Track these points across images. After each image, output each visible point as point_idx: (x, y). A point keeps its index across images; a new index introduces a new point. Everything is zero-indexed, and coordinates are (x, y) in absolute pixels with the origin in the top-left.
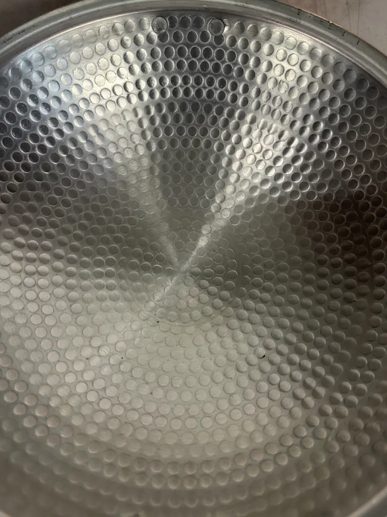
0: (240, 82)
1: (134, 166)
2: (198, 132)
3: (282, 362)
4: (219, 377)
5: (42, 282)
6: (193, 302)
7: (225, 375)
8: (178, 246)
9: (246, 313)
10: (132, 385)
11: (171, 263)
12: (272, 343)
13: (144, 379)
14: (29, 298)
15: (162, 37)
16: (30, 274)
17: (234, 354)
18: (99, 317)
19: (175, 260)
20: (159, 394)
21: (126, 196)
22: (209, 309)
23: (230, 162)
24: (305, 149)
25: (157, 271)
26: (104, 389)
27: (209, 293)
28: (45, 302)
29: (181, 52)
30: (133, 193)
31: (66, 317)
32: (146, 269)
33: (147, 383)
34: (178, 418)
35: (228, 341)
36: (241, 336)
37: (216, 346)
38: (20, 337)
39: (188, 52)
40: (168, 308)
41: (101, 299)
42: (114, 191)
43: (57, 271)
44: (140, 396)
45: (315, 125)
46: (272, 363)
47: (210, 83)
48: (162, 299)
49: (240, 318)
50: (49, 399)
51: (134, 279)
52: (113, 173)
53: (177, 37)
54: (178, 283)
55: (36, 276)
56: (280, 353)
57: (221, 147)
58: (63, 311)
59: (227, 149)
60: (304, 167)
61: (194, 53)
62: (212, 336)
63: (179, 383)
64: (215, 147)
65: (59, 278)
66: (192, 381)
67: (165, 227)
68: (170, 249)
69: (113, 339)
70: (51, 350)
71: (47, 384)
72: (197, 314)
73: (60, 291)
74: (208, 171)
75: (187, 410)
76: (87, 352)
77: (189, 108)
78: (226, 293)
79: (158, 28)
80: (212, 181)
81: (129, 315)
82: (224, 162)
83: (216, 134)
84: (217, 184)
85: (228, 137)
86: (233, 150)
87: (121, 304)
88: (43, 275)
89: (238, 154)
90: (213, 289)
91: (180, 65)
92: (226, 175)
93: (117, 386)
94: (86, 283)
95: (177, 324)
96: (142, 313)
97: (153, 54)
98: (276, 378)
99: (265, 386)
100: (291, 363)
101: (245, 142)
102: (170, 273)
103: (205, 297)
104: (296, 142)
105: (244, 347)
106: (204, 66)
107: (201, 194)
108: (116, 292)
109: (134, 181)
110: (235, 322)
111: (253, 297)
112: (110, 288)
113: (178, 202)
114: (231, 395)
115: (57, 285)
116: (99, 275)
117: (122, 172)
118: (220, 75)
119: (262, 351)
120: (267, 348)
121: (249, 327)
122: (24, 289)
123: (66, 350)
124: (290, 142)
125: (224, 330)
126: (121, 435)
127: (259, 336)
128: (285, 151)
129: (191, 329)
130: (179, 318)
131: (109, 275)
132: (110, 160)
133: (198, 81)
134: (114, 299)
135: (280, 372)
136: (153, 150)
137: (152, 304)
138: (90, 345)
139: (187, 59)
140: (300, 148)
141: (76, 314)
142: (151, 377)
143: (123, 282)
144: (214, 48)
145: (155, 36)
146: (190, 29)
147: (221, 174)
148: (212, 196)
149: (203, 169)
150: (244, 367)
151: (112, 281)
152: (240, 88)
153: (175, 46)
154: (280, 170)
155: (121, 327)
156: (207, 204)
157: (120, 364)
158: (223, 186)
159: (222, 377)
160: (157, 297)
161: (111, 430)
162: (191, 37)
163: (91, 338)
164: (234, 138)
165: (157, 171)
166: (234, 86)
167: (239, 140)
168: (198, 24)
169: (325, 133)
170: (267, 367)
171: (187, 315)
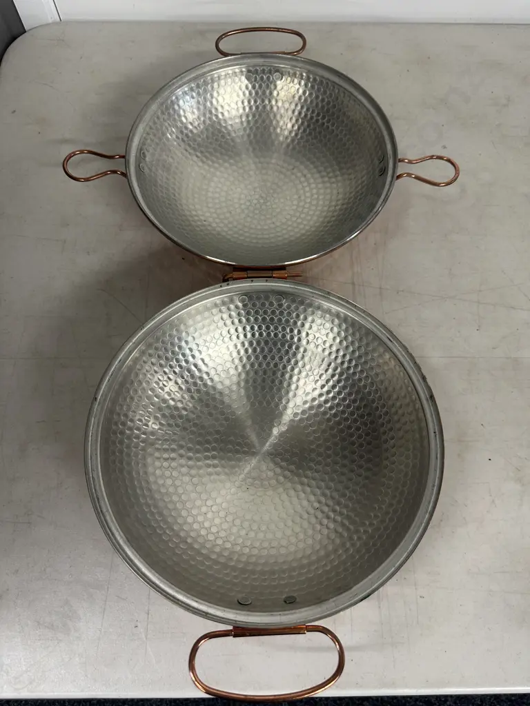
0: (295, 328)
1: (227, 382)
2: (269, 358)
3: (329, 511)
4: (290, 523)
5: (174, 464)
6: (270, 474)
7: (293, 521)
8: (259, 435)
9: (306, 480)
10: (235, 530)
11: (254, 446)
12: (323, 499)
13: (242, 526)
14: (167, 475)
15: (245, 306)
16: (166, 459)
17: (299, 508)
18: (210, 486)
19: (257, 445)
20: (252, 534)
21: (223, 402)
22: (281, 478)
23: (291, 377)
24: (339, 370)
25: (245, 453)
26: (218, 532)
27: (281, 467)
28: (176, 478)
29: (257, 312)
30: (226, 400)
31: (189, 487)
32: (237, 452)
33: (244, 528)
34: (264, 548)
35: (295, 500)
36: (303, 495)
37: (287, 503)
38: (164, 501)
39: (261, 312)
40: (254, 479)
41: (210, 474)
42: (214, 399)
43: (181, 456)
44: (240, 536)
45: (344, 356)
46: (323, 512)
47: (276, 328)
48: (249, 472)
49: (302, 484)
50: (186, 538)
51: (230, 459)
52: (214, 388)
53: (254, 305)
54: (259, 461)
55: (170, 461)
56: (328, 506)
57: (285, 367)
58: (187, 484)
59: (289, 368)
60: (339, 381)
61: (265, 312)
62: (284, 496)
63: (264, 528)
64: (281, 367)
65: (183, 461)
66: (273, 527)
67: (249, 423)
68: (253, 437)
69: (219, 500)
70: (183, 509)
71: (184, 530)
72: (273, 482)
73: (184, 470)
74: (277, 382)
75: (270, 544)
76: (204, 509)
77: (263, 344)
78: (293, 467)
79: (242, 301)
80: (279, 390)
81: (228, 485)
82: (287, 376)
83: (281, 359)
84: (283, 391)
85: (289, 361)
86: (293, 369)
87: (223, 477)
88: (173, 459)
89: (296, 371)
90: (284, 464)
91: (256, 319)
92: (289, 385)
93: (225, 531)
94: (199, 463)
95: (260, 489)
96: (236, 483)
97: (239, 314)
98: (325, 521)
99: (318, 527)
100: (334, 511)
101: (300, 364)
102: (254, 454)
103: (278, 470)
104: (333, 365)
105: (305, 503)
106: (272, 319)
107: (273, 398)
108: (218, 469)
109: (227, 392)
110: (299, 487)
111: (310, 469)
112: (215, 466)
113: (257, 404)
114: (297, 534)
115: (182, 466)
116: (207, 458)
117: (219, 387)
118: (283, 324)
119: (316, 505)
120: (319, 502)
121: (308, 489)
122: (163, 470)
123: (191, 508)
124: (329, 365)
125: (292, 493)
126: (231, 559)
127: (314, 495)
128: (326, 371)
129: (270, 493)
130: (262, 486)
131: (214, 457)
132: (212, 380)
133: (268, 328)
134: (218, 474)
135: (328, 517)
136: (240, 371)
137: (242, 476)
138: (206, 505)
139: (261, 316)
140: (335, 369)
141: (195, 485)
142: (246, 524)
143: (223, 462)
144: (278, 310)
145: (240, 305)
146: (262, 301)
147: (285, 385)
148: (280, 399)
149: (273, 381)
150: (306, 516)
151: (216, 462)
152: (296, 331)
153: (253, 310)
154: (324, 383)
155: (223, 492)
156: (277, 405)
157: (226, 517)
158: (288, 392)
159: (291, 523)
160: (245, 472)
161: (225, 556)
162: (263, 305)
163: (206, 500)
164: (293, 361)
165: (242, 384)
166: (292, 331)
167: (296, 363)
168: (267, 298)
169: (350, 361)
170: (320, 515)
171: (267, 483)
